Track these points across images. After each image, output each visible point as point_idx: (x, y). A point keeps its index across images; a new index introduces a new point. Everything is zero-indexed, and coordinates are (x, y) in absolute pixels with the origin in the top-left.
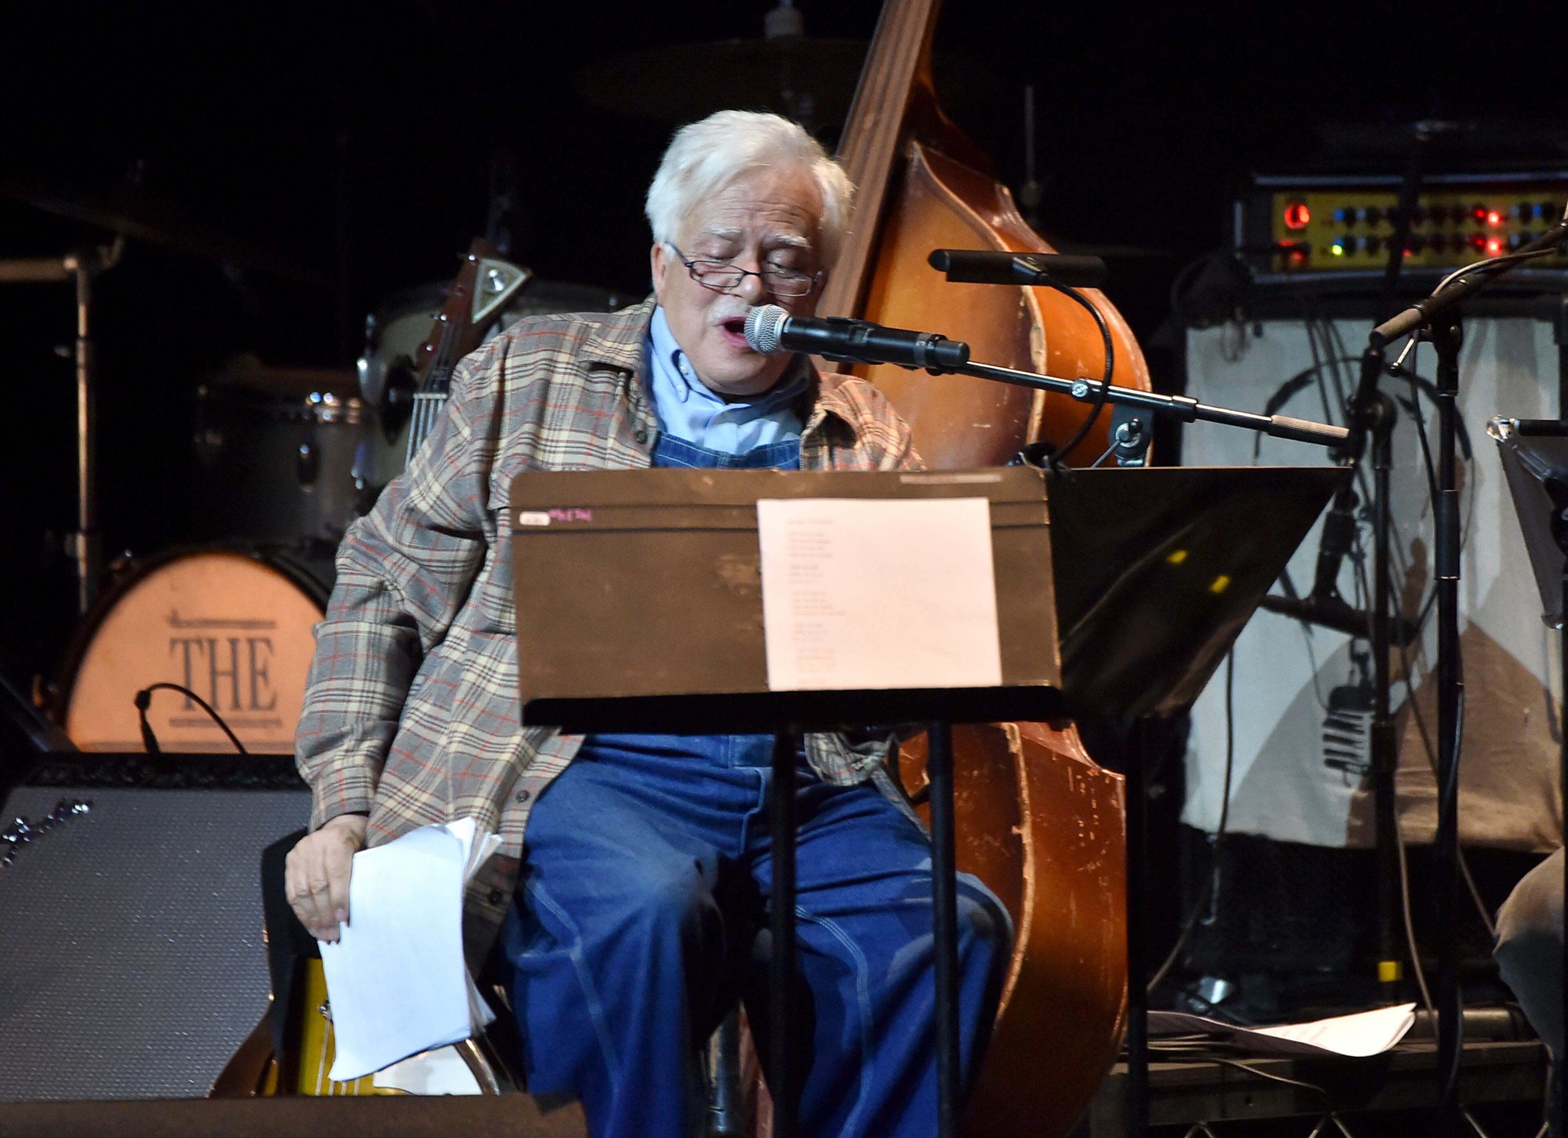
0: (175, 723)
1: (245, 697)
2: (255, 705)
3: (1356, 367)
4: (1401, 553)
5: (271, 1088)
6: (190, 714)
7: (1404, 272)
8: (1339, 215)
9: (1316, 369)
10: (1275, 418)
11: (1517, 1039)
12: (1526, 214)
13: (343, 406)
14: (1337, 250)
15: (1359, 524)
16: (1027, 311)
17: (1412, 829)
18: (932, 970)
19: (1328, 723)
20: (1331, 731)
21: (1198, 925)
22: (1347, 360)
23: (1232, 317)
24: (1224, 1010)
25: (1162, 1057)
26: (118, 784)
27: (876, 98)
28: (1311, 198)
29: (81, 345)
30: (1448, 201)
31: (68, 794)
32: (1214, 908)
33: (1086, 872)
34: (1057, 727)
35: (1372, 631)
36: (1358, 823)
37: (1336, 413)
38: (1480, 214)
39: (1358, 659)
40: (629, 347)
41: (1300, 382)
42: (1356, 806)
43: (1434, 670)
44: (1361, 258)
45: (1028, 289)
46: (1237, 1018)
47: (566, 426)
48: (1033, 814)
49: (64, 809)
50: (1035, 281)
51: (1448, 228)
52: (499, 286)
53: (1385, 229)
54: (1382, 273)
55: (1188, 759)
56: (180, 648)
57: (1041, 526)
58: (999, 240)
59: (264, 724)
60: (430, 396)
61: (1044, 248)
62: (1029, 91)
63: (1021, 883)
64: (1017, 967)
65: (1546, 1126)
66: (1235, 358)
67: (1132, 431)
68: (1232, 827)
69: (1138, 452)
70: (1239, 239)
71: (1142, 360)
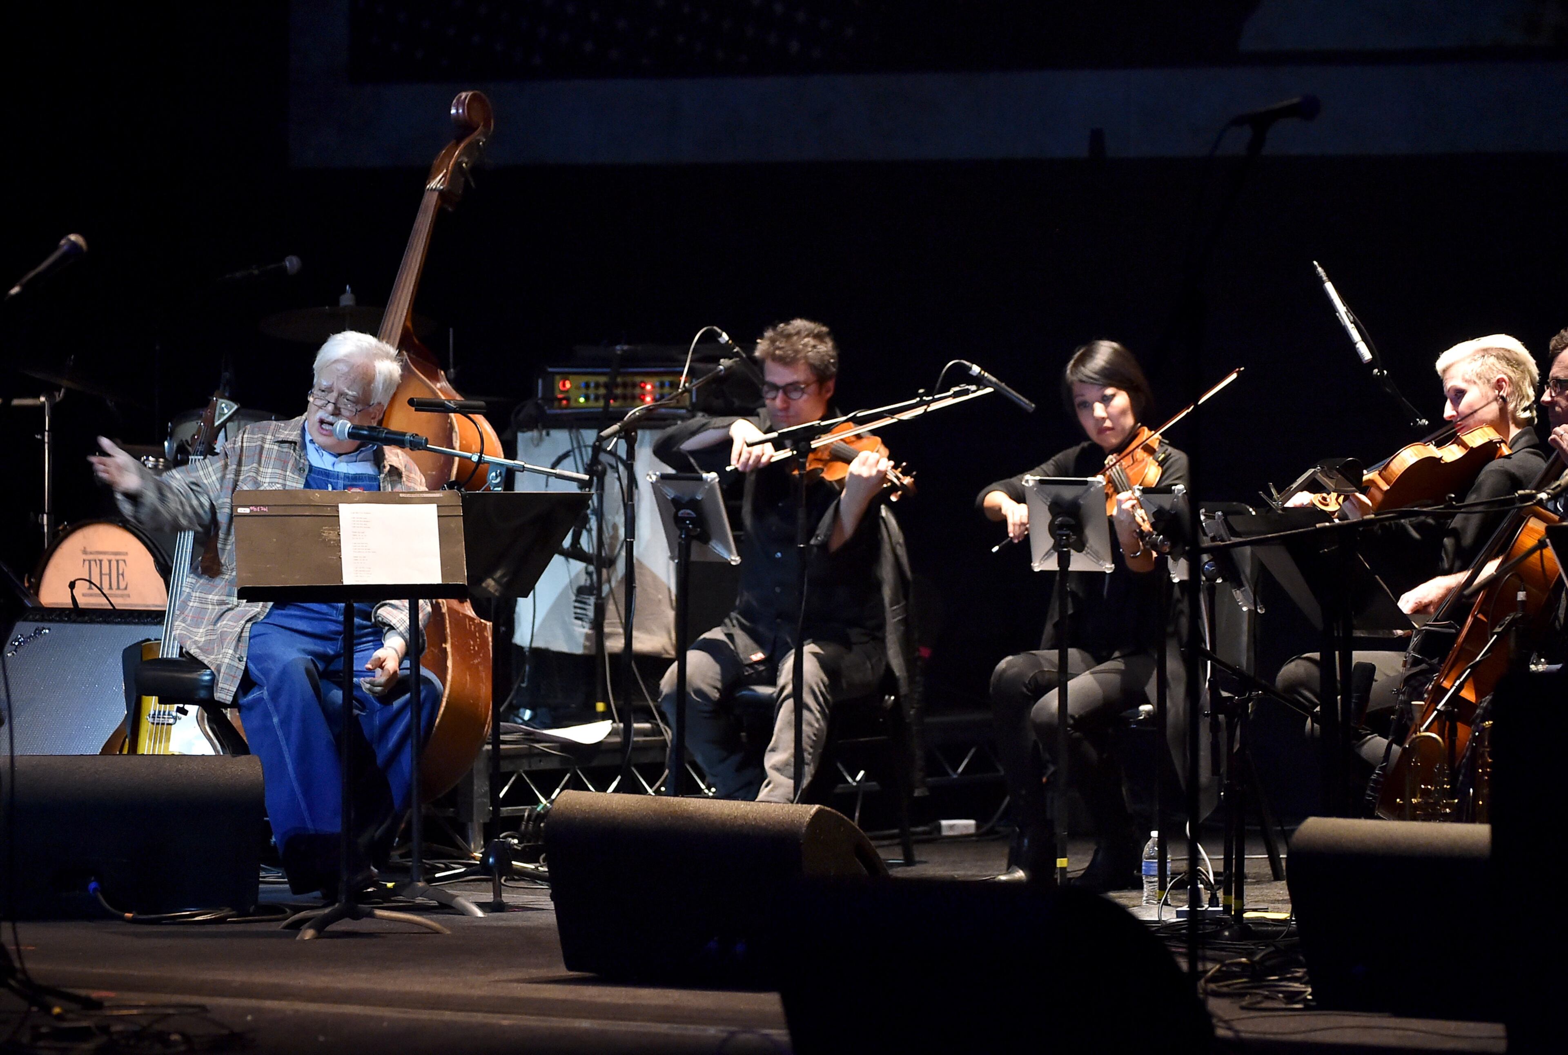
0: (84, 595)
1: (114, 585)
2: (118, 588)
3: (590, 450)
4: (608, 529)
5: (125, 752)
6: (91, 591)
7: (611, 409)
8: (582, 385)
9: (573, 450)
10: (557, 471)
11: (655, 736)
12: (662, 385)
13: (157, 461)
14: (582, 400)
15: (590, 516)
16: (451, 424)
17: (611, 647)
18: (410, 706)
19: (576, 601)
20: (577, 604)
21: (520, 686)
22: (585, 446)
23: (537, 427)
24: (531, 723)
25: (505, 742)
26: (61, 621)
27: (388, 332)
28: (571, 377)
29: (46, 433)
30: (629, 379)
31: (41, 625)
32: (526, 680)
33: (473, 664)
34: (462, 601)
35: (595, 563)
36: (588, 644)
37: (581, 469)
38: (642, 385)
39: (589, 574)
40: (295, 433)
41: (565, 456)
42: (587, 637)
43: (622, 578)
44: (592, 403)
45: (452, 415)
46: (535, 726)
47: (271, 466)
48: (451, 638)
49: (38, 631)
50: (454, 411)
51: (629, 391)
52: (226, 411)
53: (602, 391)
54: (601, 410)
55: (516, 616)
56: (87, 563)
57: (460, 516)
58: (440, 394)
59: (122, 596)
60: (196, 457)
61: (458, 398)
62: (451, 330)
63: (446, 668)
64: (444, 704)
65: (667, 772)
66: (538, 445)
67: (497, 476)
68: (534, 645)
69: (497, 485)
70: (540, 395)
71: (500, 445)
